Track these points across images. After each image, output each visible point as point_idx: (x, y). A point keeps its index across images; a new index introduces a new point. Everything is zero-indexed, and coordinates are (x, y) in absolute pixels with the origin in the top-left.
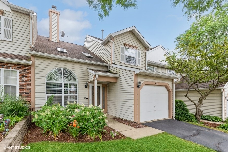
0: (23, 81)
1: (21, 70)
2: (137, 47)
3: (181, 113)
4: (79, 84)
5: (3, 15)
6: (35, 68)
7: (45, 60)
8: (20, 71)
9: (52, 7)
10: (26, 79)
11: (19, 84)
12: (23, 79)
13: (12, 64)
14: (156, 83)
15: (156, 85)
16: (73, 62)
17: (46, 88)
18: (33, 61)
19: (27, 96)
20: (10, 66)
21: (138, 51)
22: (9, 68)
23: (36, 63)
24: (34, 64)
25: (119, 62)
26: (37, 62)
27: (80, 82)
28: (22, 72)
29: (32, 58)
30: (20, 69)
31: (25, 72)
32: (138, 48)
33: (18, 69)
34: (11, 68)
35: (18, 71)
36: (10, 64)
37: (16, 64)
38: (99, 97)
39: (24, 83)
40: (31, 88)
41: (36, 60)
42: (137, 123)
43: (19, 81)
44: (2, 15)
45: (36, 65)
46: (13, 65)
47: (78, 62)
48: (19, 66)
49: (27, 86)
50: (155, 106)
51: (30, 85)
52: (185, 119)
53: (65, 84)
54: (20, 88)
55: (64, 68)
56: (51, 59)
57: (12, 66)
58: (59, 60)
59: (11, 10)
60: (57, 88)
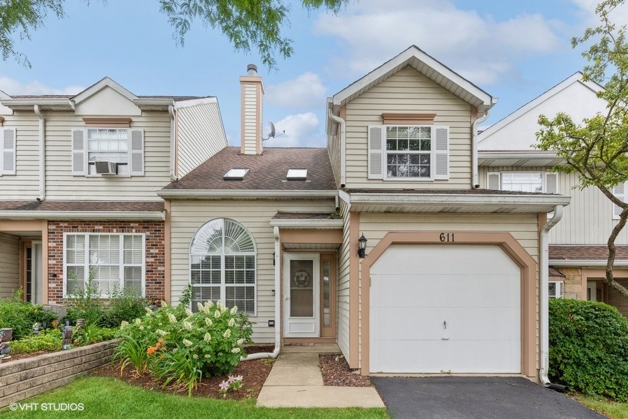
0: (152, 257)
1: (148, 233)
2: (434, 116)
3: (591, 360)
4: (260, 257)
5: (130, 127)
6: (173, 225)
7: (190, 204)
8: (148, 236)
9: (249, 69)
10: (157, 251)
11: (147, 262)
12: (152, 251)
13: (136, 222)
14: (445, 235)
15: (445, 241)
16: (245, 200)
17: (190, 270)
18: (168, 210)
19: (157, 289)
20: (133, 228)
21: (439, 127)
22: (131, 232)
23: (173, 214)
24: (168, 216)
25: (365, 180)
26: (176, 211)
27: (260, 251)
28: (150, 236)
29: (167, 206)
30: (147, 231)
31: (155, 236)
32: (436, 119)
33: (144, 232)
34: (134, 230)
35: (144, 235)
36: (133, 222)
37: (141, 222)
38: (312, 290)
39: (153, 260)
40: (164, 271)
41: (173, 209)
42: (358, 372)
43: (147, 257)
44: (128, 125)
45: (173, 219)
46: (137, 225)
47: (255, 198)
48: (145, 224)
49: (157, 265)
50: (445, 323)
51: (162, 263)
52: (607, 388)
53: (227, 258)
54: (147, 271)
55: (225, 219)
56: (200, 200)
57: (136, 227)
58: (214, 200)
59: (142, 111)
60: (211, 270)
